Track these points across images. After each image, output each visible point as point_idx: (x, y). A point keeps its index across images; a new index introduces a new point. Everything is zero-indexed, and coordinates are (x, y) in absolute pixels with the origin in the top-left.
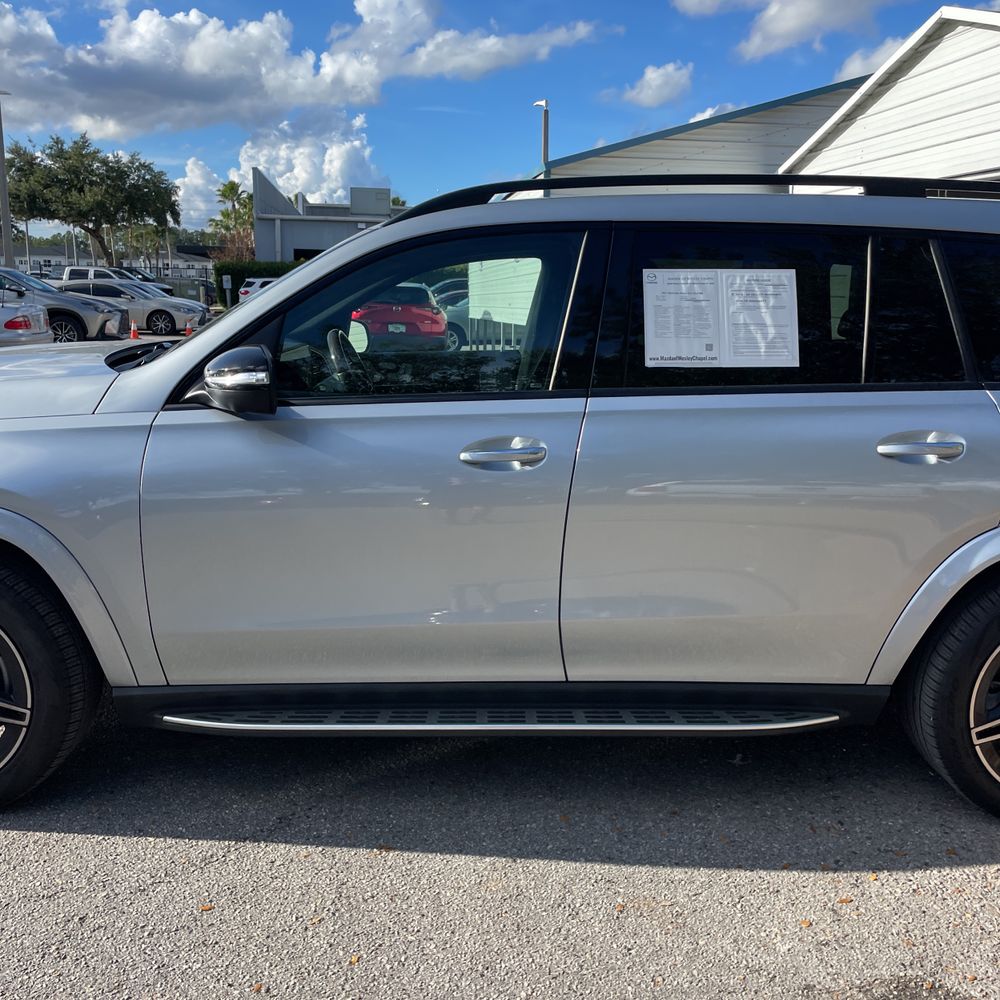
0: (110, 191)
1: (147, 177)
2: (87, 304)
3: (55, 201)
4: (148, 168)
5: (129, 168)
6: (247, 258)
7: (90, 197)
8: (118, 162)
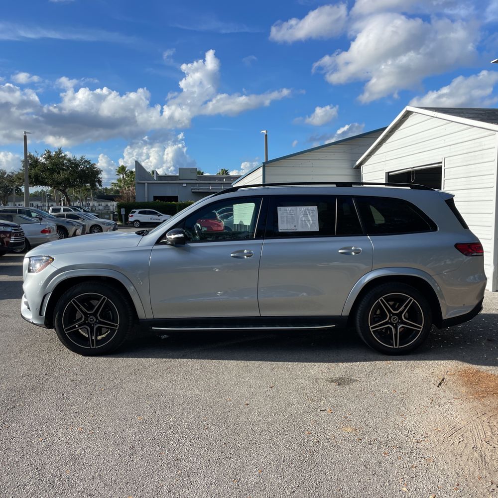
0: (72, 173)
1: (88, 166)
2: (68, 222)
3: (47, 178)
4: (88, 162)
5: (80, 162)
6: (131, 200)
7: (63, 176)
8: (75, 160)
